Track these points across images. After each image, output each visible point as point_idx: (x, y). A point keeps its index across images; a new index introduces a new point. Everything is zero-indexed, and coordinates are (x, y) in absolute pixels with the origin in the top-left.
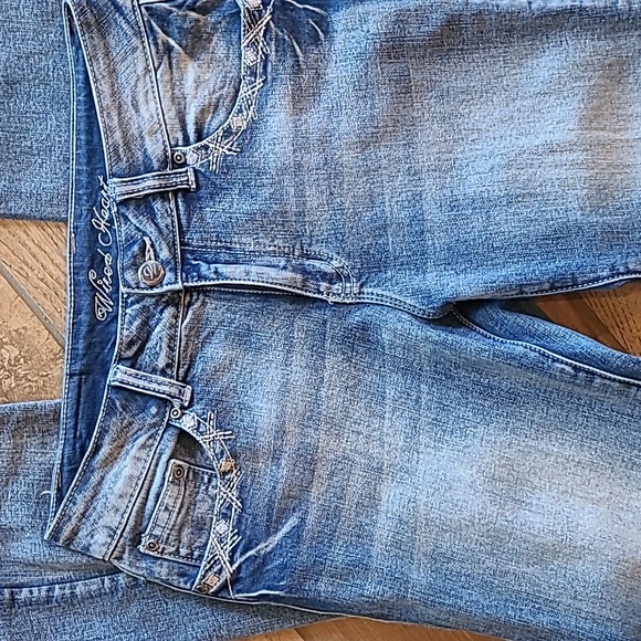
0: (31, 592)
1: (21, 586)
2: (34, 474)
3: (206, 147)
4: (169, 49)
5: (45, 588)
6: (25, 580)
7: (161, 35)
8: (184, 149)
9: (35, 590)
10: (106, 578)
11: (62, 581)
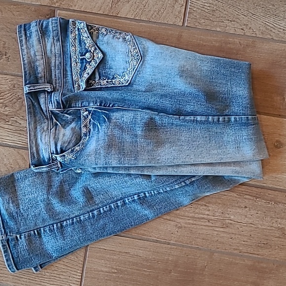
0: (67, 222)
1: (63, 221)
2: (57, 184)
3: (64, 156)
4: (56, 125)
5: (71, 220)
6: (64, 219)
7: (55, 120)
8: (56, 155)
9: (68, 221)
10: (90, 213)
11: (76, 216)
